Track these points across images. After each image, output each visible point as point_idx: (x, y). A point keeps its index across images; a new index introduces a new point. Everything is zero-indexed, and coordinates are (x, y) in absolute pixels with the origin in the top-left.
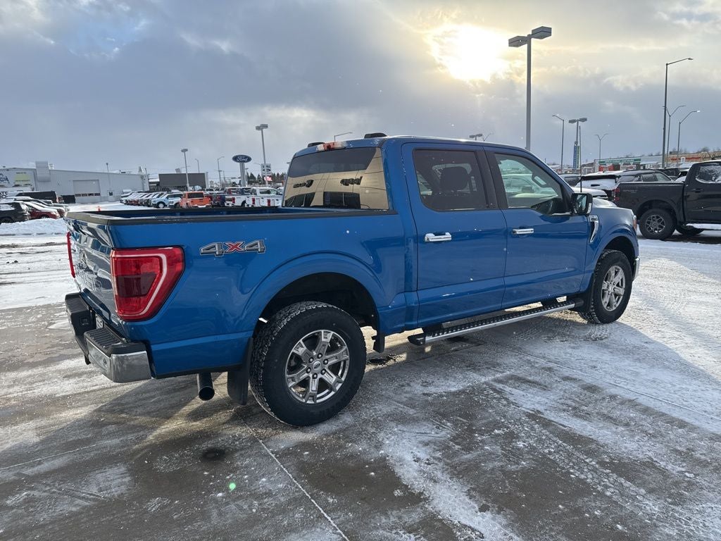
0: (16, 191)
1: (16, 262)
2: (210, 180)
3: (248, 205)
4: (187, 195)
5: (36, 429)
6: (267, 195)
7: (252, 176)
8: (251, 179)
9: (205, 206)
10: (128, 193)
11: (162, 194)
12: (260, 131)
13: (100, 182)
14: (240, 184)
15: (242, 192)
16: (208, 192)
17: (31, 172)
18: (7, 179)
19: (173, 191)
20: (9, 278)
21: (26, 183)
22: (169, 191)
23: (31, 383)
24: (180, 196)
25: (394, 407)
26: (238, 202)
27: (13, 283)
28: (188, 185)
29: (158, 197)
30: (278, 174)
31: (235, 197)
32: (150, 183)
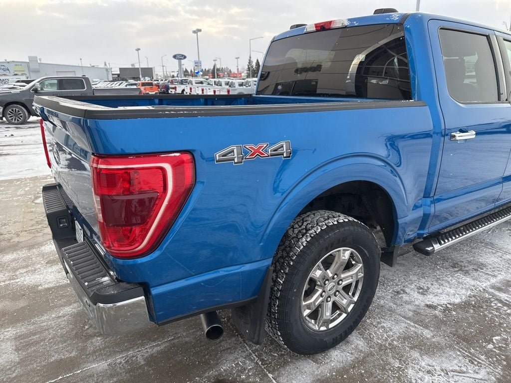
0: (15, 78)
1: (12, 135)
2: (156, 73)
3: (187, 93)
4: (141, 84)
5: (15, 338)
6: (200, 85)
7: (186, 71)
8: (186, 73)
9: (154, 93)
10: (96, 82)
11: (122, 83)
12: (196, 34)
13: (76, 73)
14: (177, 76)
15: (182, 82)
16: (156, 82)
17: (25, 64)
18: (8, 70)
19: (129, 81)
20: (6, 150)
21: (23, 73)
22: (126, 81)
23: (15, 270)
24: (135, 84)
25: (403, 325)
26: (179, 91)
27: (8, 154)
28: (141, 76)
29: (119, 85)
30: (205, 69)
31: (177, 86)
32: (113, 75)
